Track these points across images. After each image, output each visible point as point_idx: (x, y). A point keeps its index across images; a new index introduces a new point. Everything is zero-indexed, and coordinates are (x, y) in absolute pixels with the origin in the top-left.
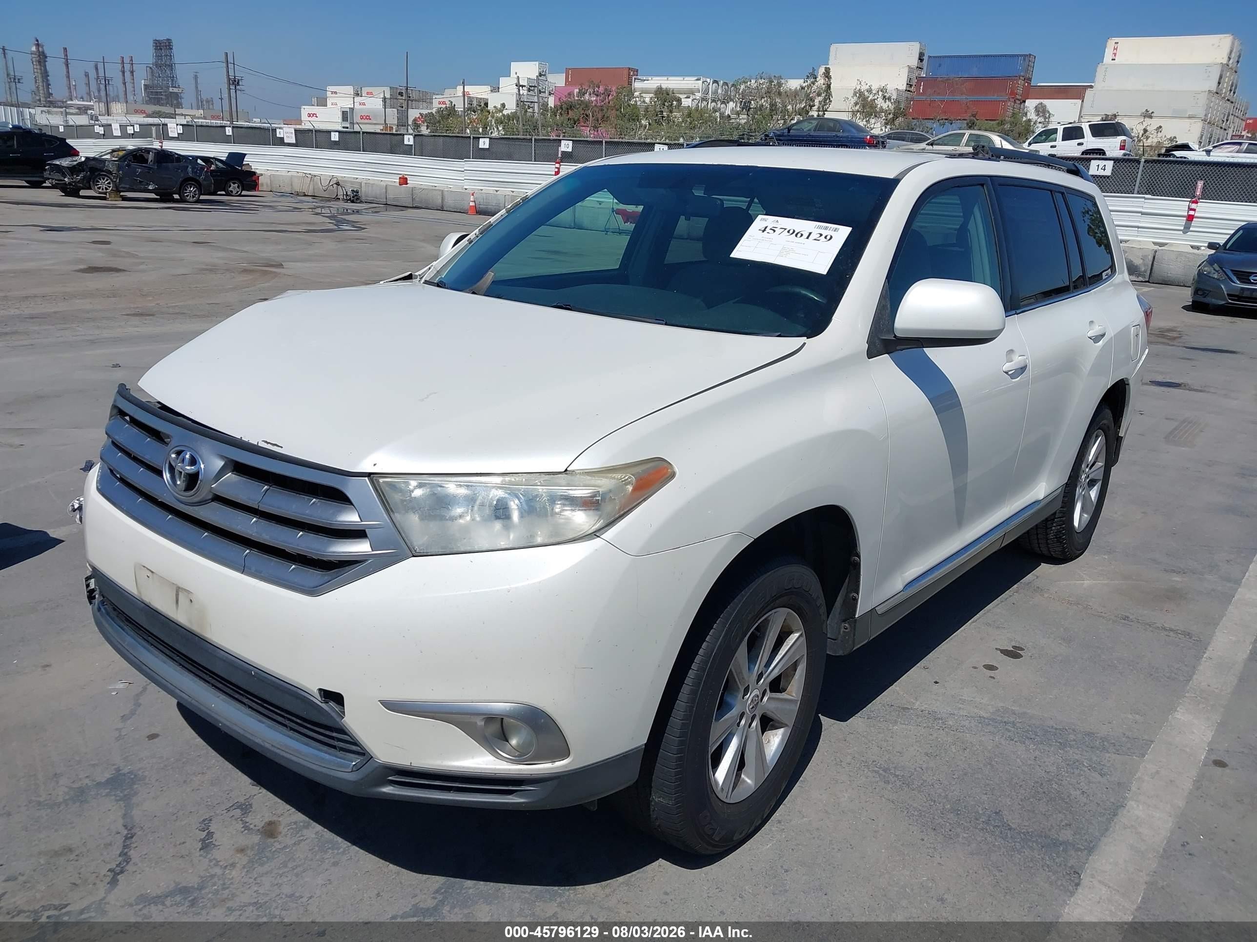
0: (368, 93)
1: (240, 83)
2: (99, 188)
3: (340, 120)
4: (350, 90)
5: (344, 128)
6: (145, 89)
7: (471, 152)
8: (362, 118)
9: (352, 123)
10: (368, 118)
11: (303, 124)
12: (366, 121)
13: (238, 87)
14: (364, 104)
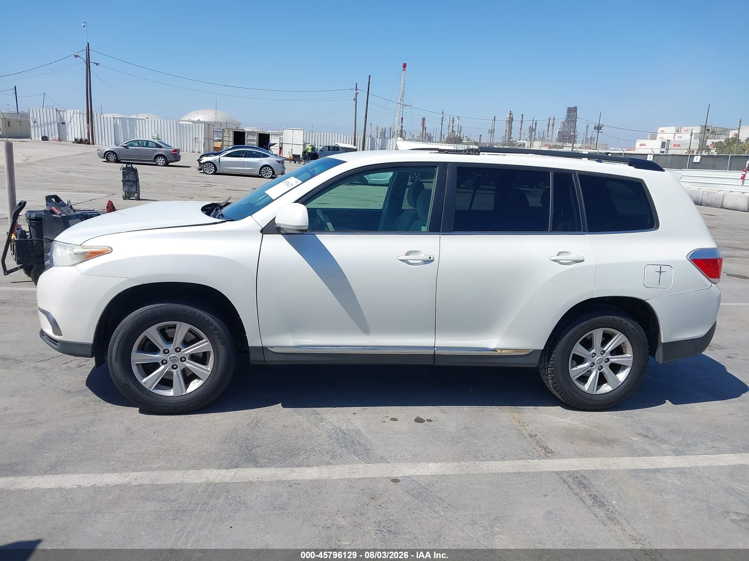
0: (685, 131)
1: (602, 128)
2: (466, 183)
3: (660, 147)
4: (673, 129)
5: (661, 152)
6: (558, 134)
7: (688, 164)
8: (674, 145)
9: (668, 149)
10: (679, 145)
11: (636, 150)
12: (677, 148)
13: (600, 131)
14: (681, 137)
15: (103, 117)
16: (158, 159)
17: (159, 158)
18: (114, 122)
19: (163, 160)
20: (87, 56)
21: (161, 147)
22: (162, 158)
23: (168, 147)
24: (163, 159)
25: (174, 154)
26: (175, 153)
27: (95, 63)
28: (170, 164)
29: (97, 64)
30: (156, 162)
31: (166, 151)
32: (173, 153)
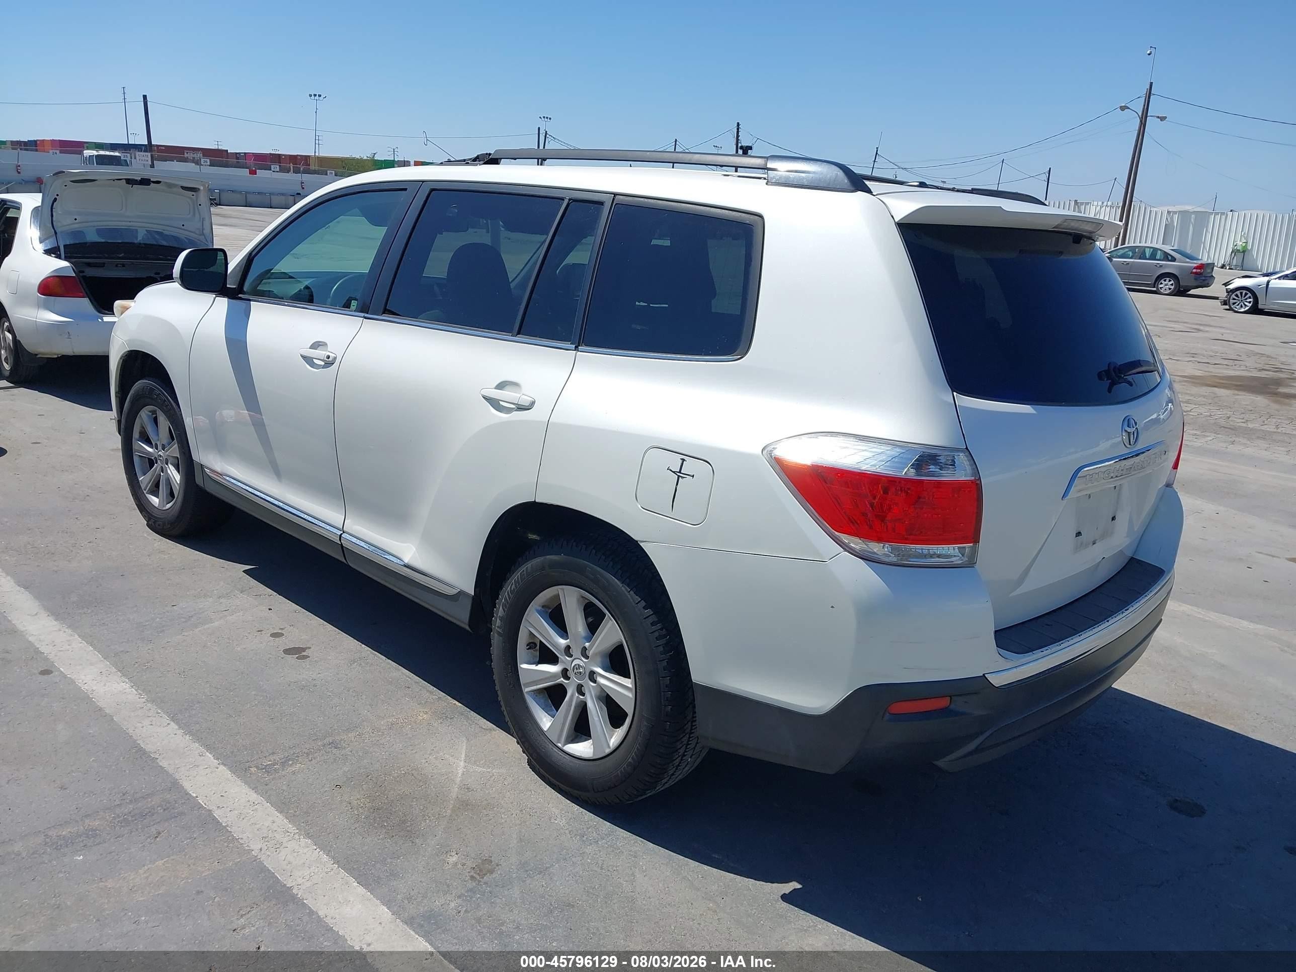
15: (1151, 211)
16: (1163, 282)
17: (1165, 281)
18: (1167, 219)
19: (1172, 285)
20: (1144, 105)
21: (1174, 260)
22: (1170, 281)
23: (1188, 260)
24: (1172, 282)
25: (1196, 273)
26: (1199, 270)
27: (1158, 117)
28: (1192, 292)
29: (1162, 119)
30: (1158, 288)
31: (1180, 268)
32: (1194, 271)
